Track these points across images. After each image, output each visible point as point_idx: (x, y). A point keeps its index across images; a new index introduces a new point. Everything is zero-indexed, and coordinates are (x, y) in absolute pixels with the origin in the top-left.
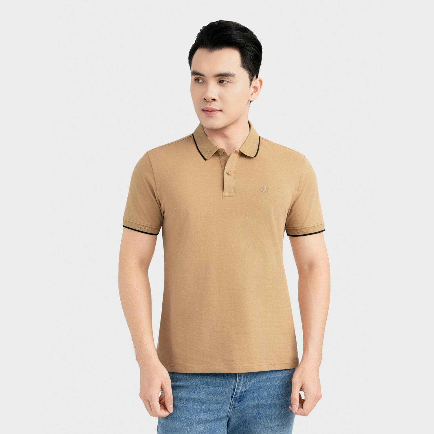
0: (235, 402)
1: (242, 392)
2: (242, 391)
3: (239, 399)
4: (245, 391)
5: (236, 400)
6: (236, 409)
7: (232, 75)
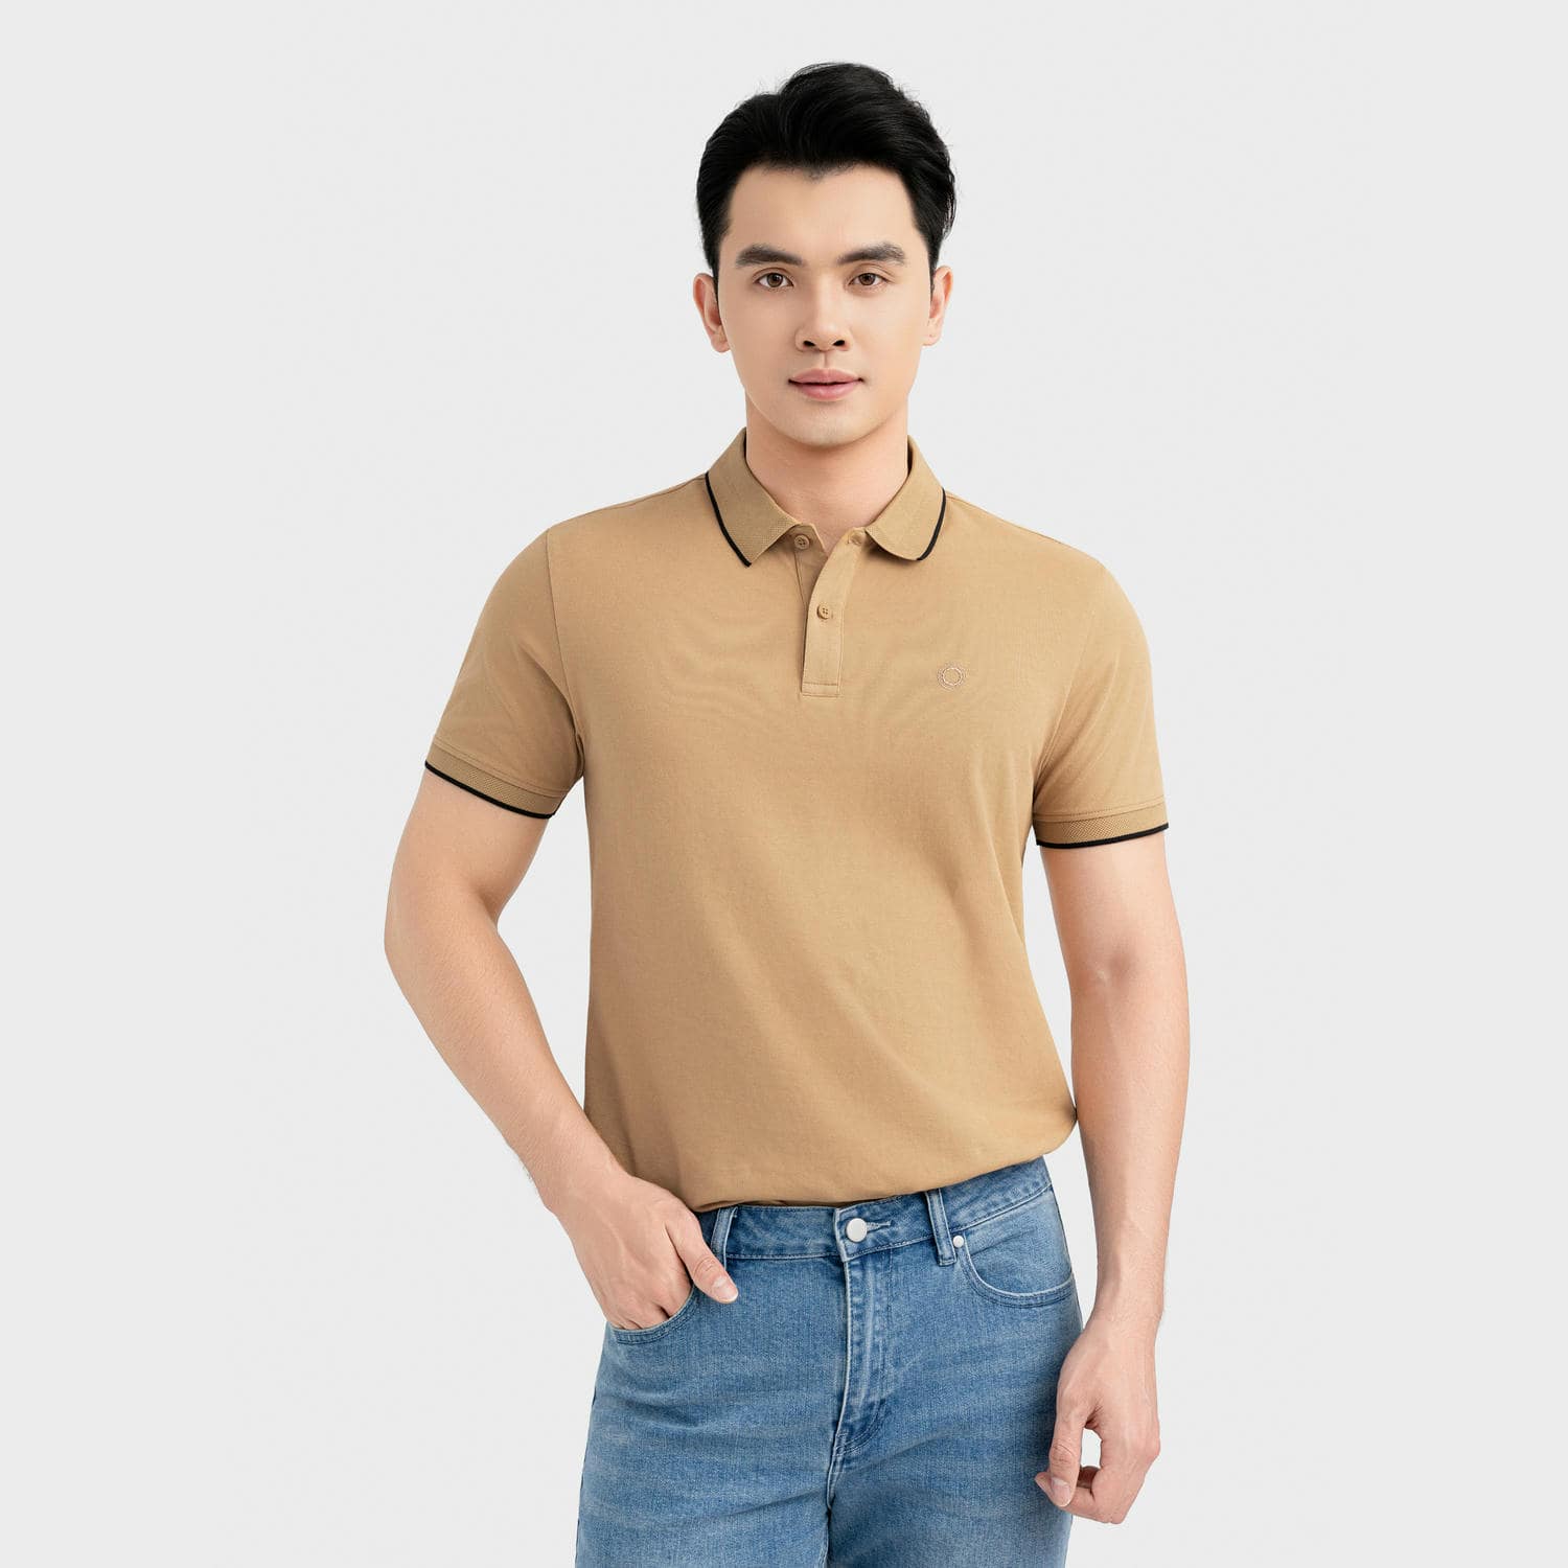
0: (848, 1439)
1: (871, 1406)
2: (871, 1400)
3: (863, 1429)
4: (882, 1402)
5: (851, 1433)
6: (853, 1464)
7: (897, 255)
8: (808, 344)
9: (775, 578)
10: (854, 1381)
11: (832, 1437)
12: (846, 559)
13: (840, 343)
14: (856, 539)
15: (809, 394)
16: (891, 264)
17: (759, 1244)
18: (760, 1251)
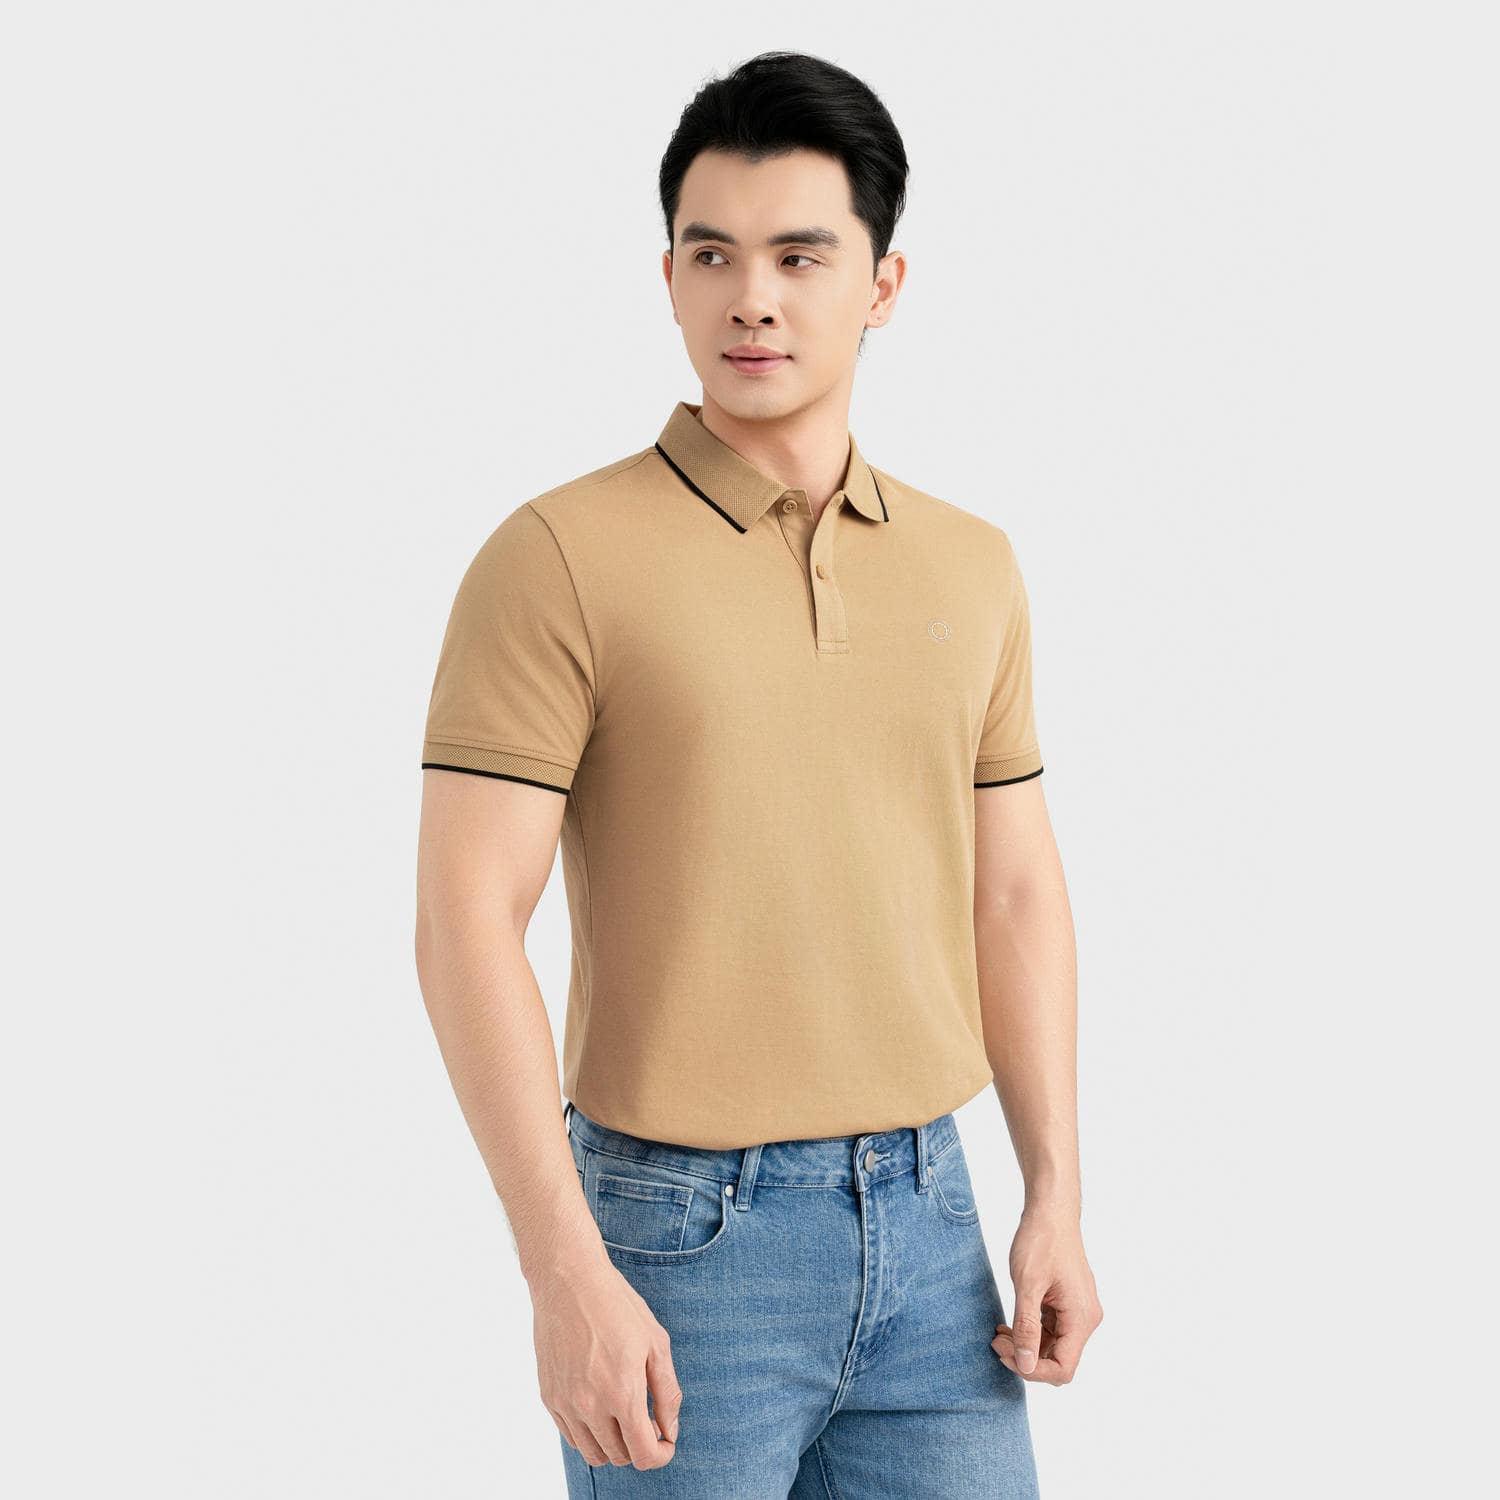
1: (880, 1325)
4: (891, 1320)
10: (870, 1303)
11: (845, 1355)
14: (837, 503)
15: (740, 369)
17: (783, 1173)
18: (783, 1180)
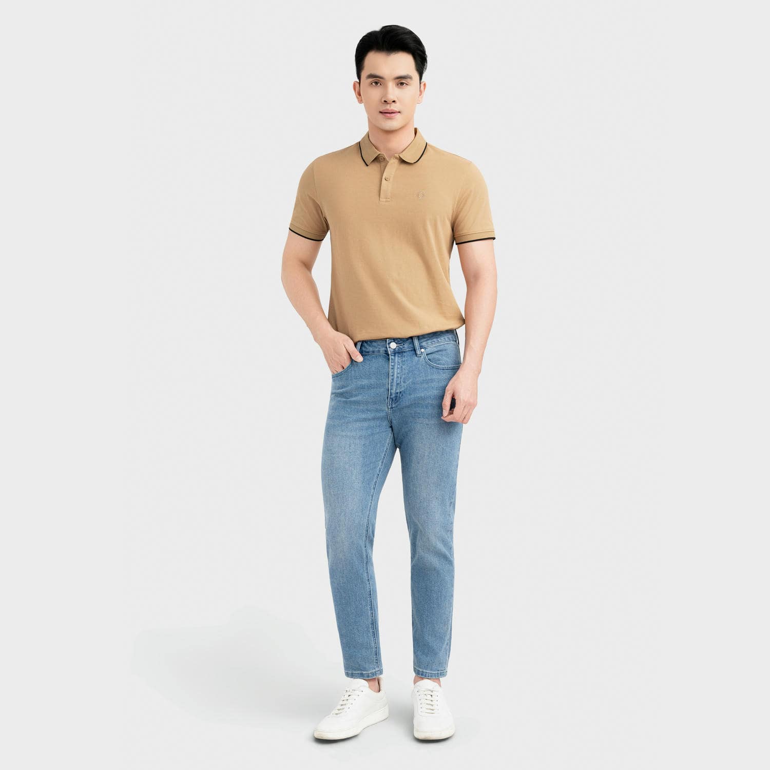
0: (391, 402)
1: (397, 393)
2: (397, 391)
3: (395, 399)
4: (400, 392)
5: (392, 400)
6: (394, 409)
7: (410, 78)
8: (385, 101)
9: (374, 169)
10: (392, 386)
11: (387, 401)
12: (393, 164)
13: (394, 101)
14: (396, 158)
15: (385, 116)
16: (409, 80)
17: (368, 350)
18: (368, 352)
